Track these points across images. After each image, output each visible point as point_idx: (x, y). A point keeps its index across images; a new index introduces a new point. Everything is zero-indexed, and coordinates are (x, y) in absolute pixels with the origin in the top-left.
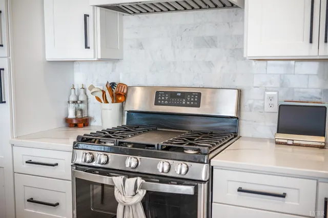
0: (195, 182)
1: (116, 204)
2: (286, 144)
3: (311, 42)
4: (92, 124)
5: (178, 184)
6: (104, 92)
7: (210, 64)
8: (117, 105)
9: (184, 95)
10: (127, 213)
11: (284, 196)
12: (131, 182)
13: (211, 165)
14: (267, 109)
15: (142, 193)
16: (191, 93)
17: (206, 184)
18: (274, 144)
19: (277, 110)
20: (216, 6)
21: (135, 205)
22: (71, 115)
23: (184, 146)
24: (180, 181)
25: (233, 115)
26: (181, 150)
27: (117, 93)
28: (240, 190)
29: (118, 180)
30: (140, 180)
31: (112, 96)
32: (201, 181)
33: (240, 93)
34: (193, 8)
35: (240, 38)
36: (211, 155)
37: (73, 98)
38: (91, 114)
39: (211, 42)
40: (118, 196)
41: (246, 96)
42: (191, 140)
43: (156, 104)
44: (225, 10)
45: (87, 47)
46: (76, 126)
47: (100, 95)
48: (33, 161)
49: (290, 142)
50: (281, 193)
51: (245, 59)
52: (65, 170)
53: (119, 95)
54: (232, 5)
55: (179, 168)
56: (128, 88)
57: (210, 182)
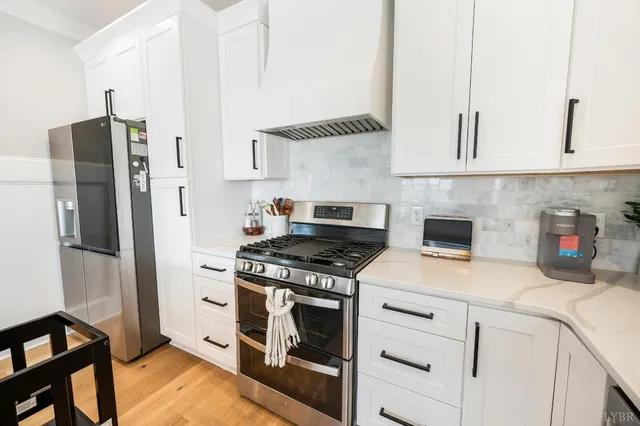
0: (340, 297)
1: (267, 314)
2: (432, 256)
3: (459, 158)
4: (266, 232)
5: (325, 298)
6: (272, 206)
7: (362, 182)
8: (284, 217)
9: (339, 209)
10: (276, 324)
11: (430, 317)
12: (280, 292)
13: (357, 279)
14: (413, 222)
15: (290, 304)
16: (345, 208)
17: (351, 300)
18: (420, 256)
19: (422, 224)
20: (367, 130)
21: (285, 315)
22: (248, 226)
23: (331, 259)
24: (327, 294)
25: (383, 228)
26: (329, 263)
27: (283, 207)
28: (385, 307)
29: (269, 290)
30: (289, 292)
31: (279, 210)
32: (346, 296)
33: (388, 207)
34: (346, 133)
35: (388, 158)
36: (356, 271)
37: (250, 211)
38: (265, 224)
39: (362, 163)
40: (269, 306)
41: (394, 211)
42: (340, 252)
43: (315, 216)
44: (375, 134)
45: (255, 168)
46: (252, 234)
47: (269, 209)
48: (208, 265)
49: (436, 255)
50: (428, 313)
51: (392, 176)
52: (230, 275)
53: (285, 208)
54: (382, 128)
55: (326, 282)
56: (293, 202)
57: (356, 296)
